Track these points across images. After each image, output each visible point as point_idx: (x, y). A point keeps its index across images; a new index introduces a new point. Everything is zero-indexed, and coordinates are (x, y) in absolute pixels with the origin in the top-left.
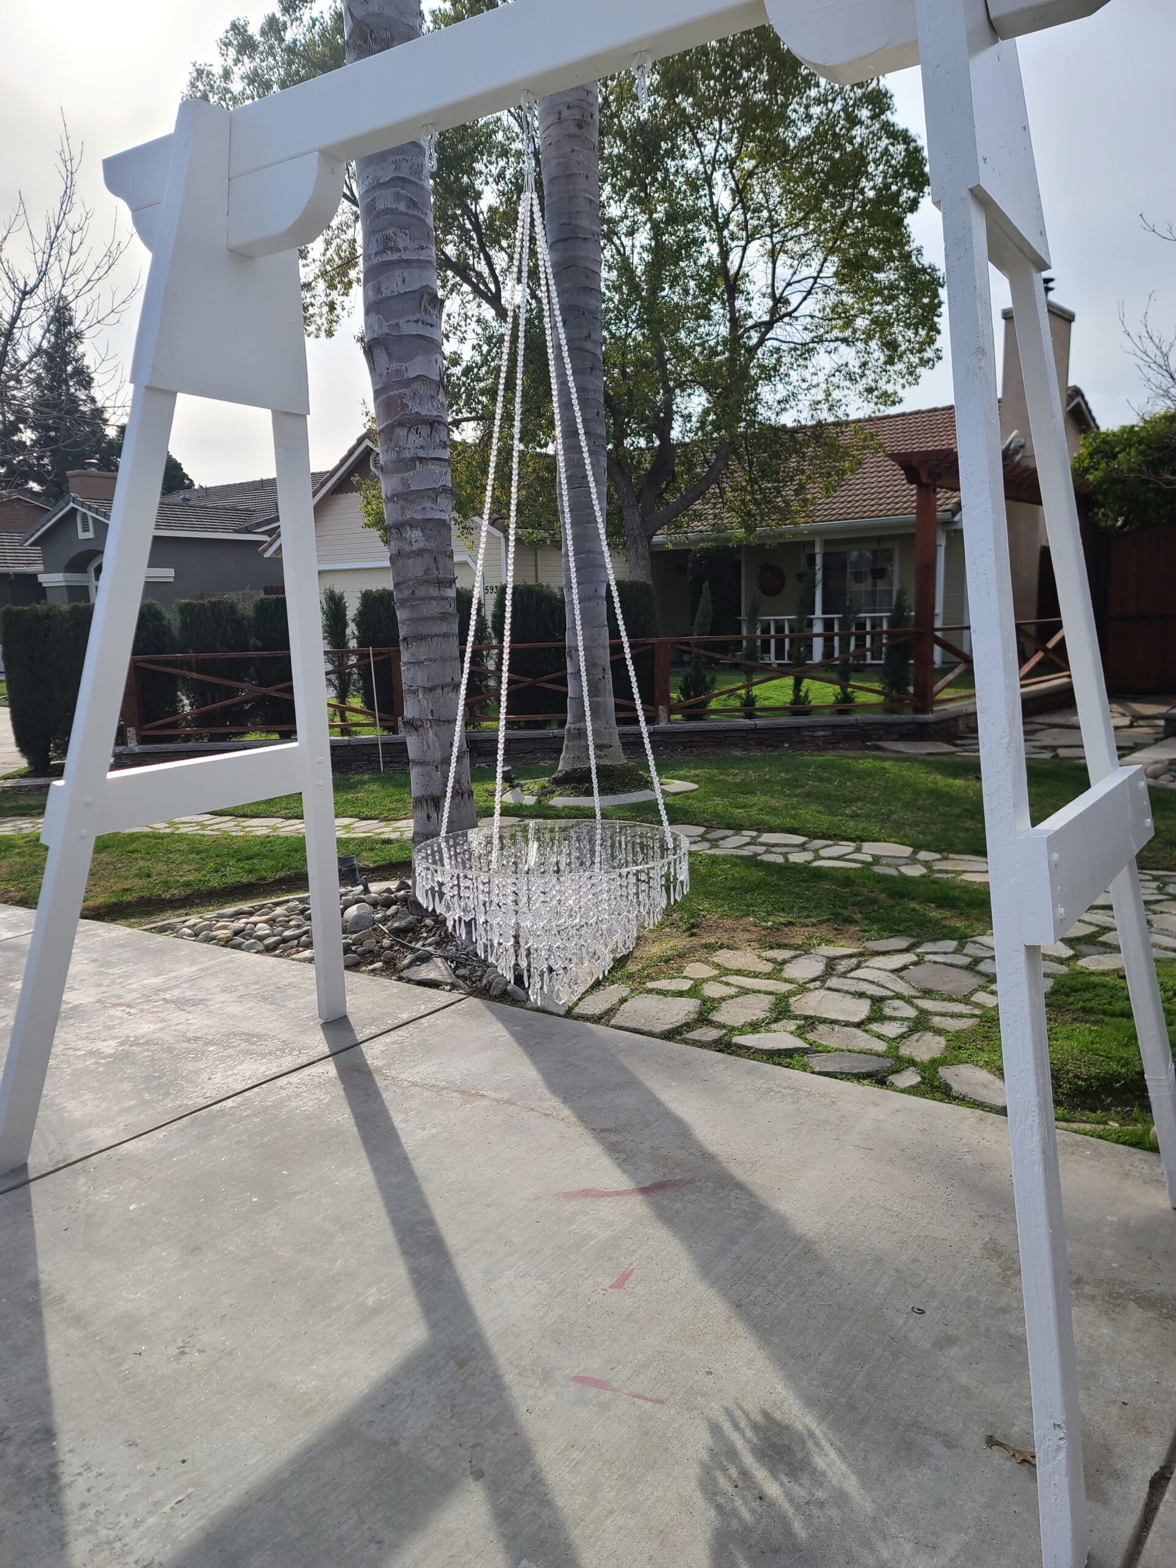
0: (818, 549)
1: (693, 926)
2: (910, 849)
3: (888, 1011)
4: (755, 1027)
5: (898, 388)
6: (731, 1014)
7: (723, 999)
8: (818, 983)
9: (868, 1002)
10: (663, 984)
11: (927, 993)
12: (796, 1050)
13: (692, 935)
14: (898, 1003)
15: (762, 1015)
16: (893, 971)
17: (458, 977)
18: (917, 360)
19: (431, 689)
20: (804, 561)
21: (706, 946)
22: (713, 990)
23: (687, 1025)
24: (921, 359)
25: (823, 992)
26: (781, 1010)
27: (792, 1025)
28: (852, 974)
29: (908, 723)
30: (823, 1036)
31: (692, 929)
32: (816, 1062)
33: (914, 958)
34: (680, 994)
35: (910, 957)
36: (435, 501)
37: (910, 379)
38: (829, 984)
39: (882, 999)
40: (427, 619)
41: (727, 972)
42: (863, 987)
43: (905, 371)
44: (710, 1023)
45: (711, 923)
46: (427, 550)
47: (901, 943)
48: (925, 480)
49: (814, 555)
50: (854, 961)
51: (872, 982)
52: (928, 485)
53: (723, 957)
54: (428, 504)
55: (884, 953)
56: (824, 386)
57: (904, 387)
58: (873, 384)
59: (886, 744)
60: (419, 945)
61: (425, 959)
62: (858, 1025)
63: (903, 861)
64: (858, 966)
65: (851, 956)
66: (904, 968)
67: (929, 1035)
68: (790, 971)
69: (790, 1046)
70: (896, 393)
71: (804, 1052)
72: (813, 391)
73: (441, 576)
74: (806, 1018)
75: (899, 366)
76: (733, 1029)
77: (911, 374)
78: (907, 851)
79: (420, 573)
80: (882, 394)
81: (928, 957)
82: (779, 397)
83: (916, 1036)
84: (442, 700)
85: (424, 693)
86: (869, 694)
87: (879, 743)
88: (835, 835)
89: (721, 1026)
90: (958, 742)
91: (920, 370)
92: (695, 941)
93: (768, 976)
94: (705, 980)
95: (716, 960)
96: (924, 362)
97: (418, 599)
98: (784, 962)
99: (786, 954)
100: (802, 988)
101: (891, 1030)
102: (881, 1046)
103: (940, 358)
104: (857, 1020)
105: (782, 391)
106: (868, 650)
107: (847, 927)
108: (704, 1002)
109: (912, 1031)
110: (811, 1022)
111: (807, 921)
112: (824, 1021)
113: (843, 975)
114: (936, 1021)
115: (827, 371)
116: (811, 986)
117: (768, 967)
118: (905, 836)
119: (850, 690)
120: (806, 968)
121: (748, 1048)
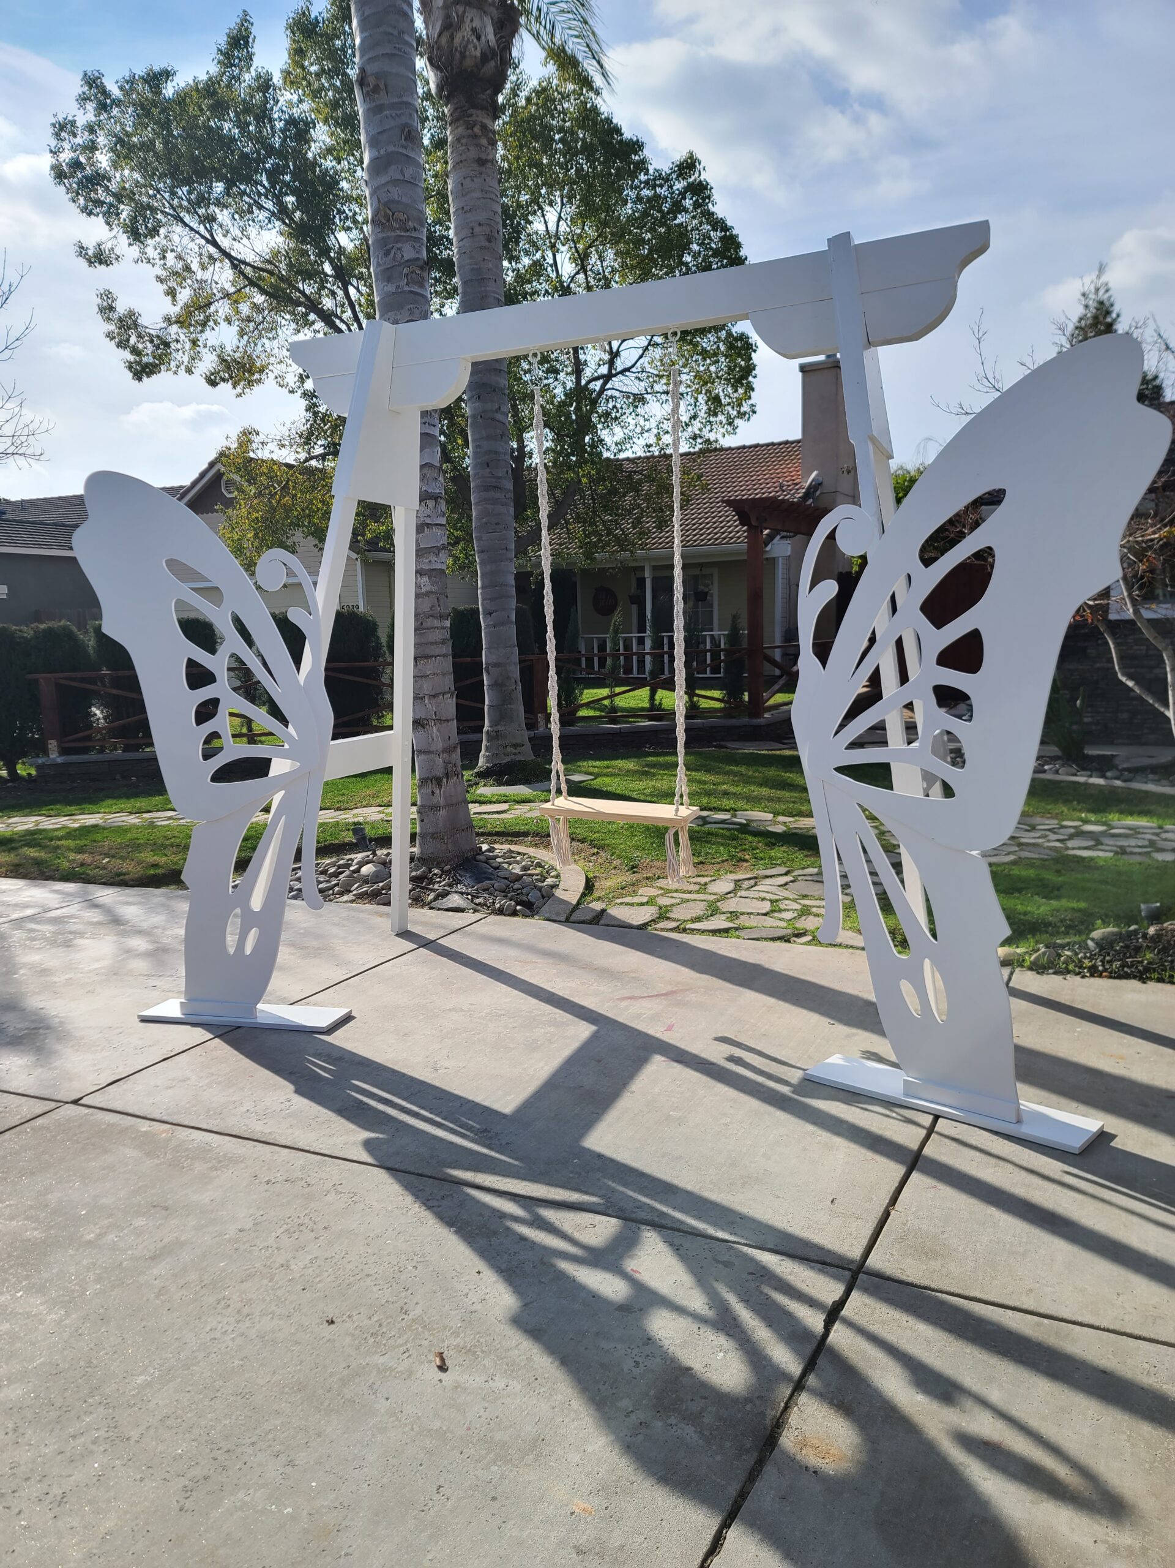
0: (647, 574)
1: (633, 867)
2: (772, 815)
3: (782, 907)
4: (698, 919)
5: (719, 436)
6: (678, 913)
7: (673, 905)
8: (732, 895)
9: (769, 903)
10: (628, 900)
11: (805, 897)
12: (730, 928)
13: (634, 872)
14: (787, 902)
15: (702, 913)
16: (779, 886)
17: (476, 904)
18: (735, 413)
19: (435, 696)
20: (634, 584)
21: (647, 878)
22: (664, 901)
23: (653, 920)
24: (739, 412)
25: (737, 899)
26: (713, 911)
27: (723, 917)
28: (754, 889)
29: (745, 726)
30: (743, 920)
31: (633, 869)
32: (742, 933)
33: (792, 879)
34: (643, 904)
35: (788, 878)
36: (438, 555)
37: (730, 429)
38: (739, 894)
39: (777, 901)
40: (432, 643)
41: (668, 891)
42: (763, 895)
43: (724, 421)
44: (668, 918)
45: (645, 865)
46: (432, 592)
47: (783, 870)
48: (754, 523)
49: (644, 579)
50: (752, 882)
51: (768, 892)
52: (756, 527)
53: (661, 883)
54: (433, 558)
55: (771, 877)
56: (655, 431)
57: (724, 436)
58: (697, 432)
59: (729, 744)
60: (436, 886)
61: (444, 895)
62: (765, 914)
63: (768, 823)
64: (756, 884)
65: (750, 879)
66: (786, 884)
67: (811, 917)
68: (712, 888)
69: (726, 927)
70: (716, 441)
71: (737, 929)
72: (646, 435)
73: (442, 611)
74: (731, 913)
75: (721, 418)
76: (685, 921)
77: (730, 424)
78: (770, 816)
79: (427, 609)
80: (706, 442)
81: (800, 878)
82: (616, 439)
83: (804, 918)
84: (443, 705)
85: (429, 699)
86: (713, 702)
87: (723, 743)
88: (714, 808)
89: (674, 920)
90: (786, 741)
91: (737, 422)
92: (638, 876)
93: (698, 892)
94: (655, 897)
95: (658, 885)
96: (741, 415)
97: (425, 629)
98: (706, 884)
99: (707, 880)
100: (724, 897)
101: (788, 915)
102: (783, 924)
103: (754, 412)
104: (764, 912)
105: (619, 433)
106: (708, 665)
107: (740, 864)
108: (660, 908)
109: (800, 916)
110: (734, 915)
111: (713, 861)
112: (742, 914)
113: (748, 889)
114: (814, 910)
115: (658, 418)
116: (729, 896)
117: (697, 887)
118: (766, 806)
119: (695, 699)
120: (724, 885)
121: (699, 930)
